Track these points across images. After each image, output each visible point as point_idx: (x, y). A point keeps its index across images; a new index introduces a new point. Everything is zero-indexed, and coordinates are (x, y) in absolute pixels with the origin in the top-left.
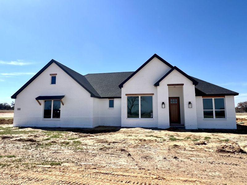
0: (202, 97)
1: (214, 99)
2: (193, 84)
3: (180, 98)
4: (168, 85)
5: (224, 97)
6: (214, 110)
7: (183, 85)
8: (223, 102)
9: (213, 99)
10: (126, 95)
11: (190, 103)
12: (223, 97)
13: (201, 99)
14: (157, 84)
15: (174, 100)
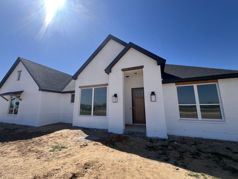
0: (176, 85)
1: (197, 86)
2: (158, 65)
4: (123, 70)
5: (217, 82)
6: (198, 105)
7: (142, 67)
9: (195, 86)
10: (80, 87)
11: (153, 93)
12: (214, 82)
15: (138, 92)
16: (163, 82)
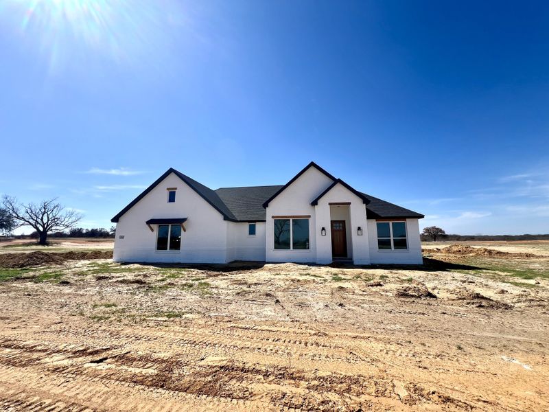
0: (376, 221)
2: (364, 203)
3: (346, 222)
4: (330, 204)
5: (406, 220)
6: (392, 238)
7: (349, 203)
8: (403, 227)
9: (391, 223)
10: (273, 217)
11: (359, 229)
12: (403, 220)
13: (374, 223)
14: (314, 203)
15: (338, 225)
16: (368, 218)
